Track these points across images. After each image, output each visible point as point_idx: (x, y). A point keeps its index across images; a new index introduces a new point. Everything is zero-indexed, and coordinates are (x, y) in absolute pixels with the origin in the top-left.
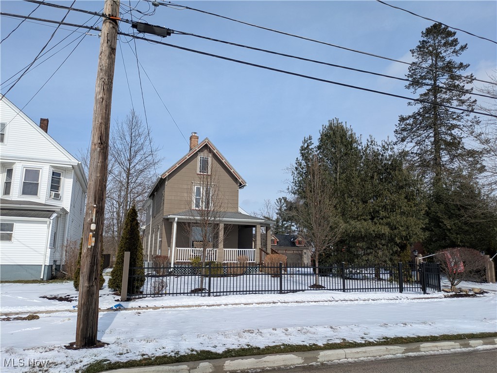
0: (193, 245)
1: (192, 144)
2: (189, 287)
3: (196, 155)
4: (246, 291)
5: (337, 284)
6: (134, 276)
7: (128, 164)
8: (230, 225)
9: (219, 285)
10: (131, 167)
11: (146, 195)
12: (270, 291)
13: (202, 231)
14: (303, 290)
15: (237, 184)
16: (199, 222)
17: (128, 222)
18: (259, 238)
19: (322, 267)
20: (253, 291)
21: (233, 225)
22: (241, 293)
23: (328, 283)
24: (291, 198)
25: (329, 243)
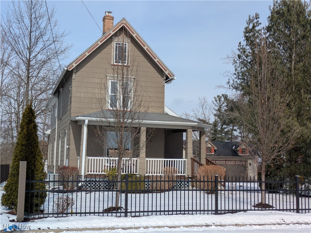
0: (108, 154)
1: (106, 27)
2: (101, 205)
3: (110, 40)
4: (173, 211)
5: (288, 203)
6: (32, 191)
7: (28, 54)
8: (152, 128)
9: (138, 203)
10: (31, 57)
11: (51, 92)
12: (202, 211)
13: (117, 136)
14: (244, 211)
15: (163, 77)
16: (113, 125)
17: (24, 124)
18: (190, 146)
19: (270, 181)
20: (181, 211)
21: (156, 129)
22: (166, 213)
23: (278, 202)
24: (233, 94)
25: (279, 151)
